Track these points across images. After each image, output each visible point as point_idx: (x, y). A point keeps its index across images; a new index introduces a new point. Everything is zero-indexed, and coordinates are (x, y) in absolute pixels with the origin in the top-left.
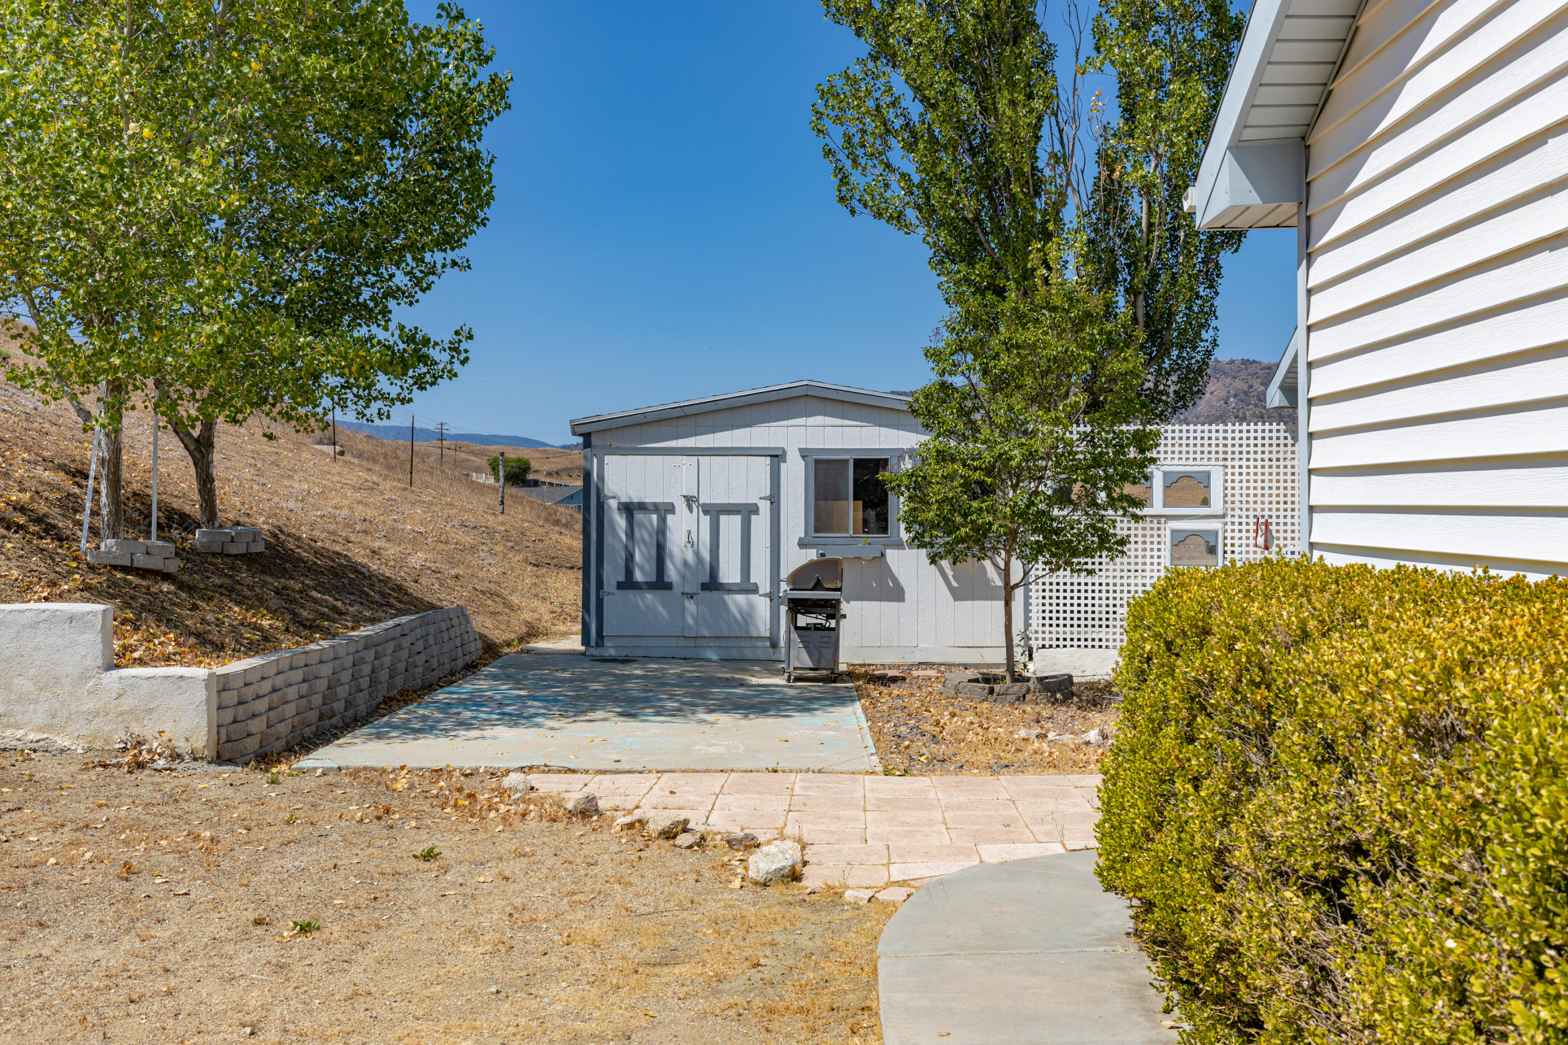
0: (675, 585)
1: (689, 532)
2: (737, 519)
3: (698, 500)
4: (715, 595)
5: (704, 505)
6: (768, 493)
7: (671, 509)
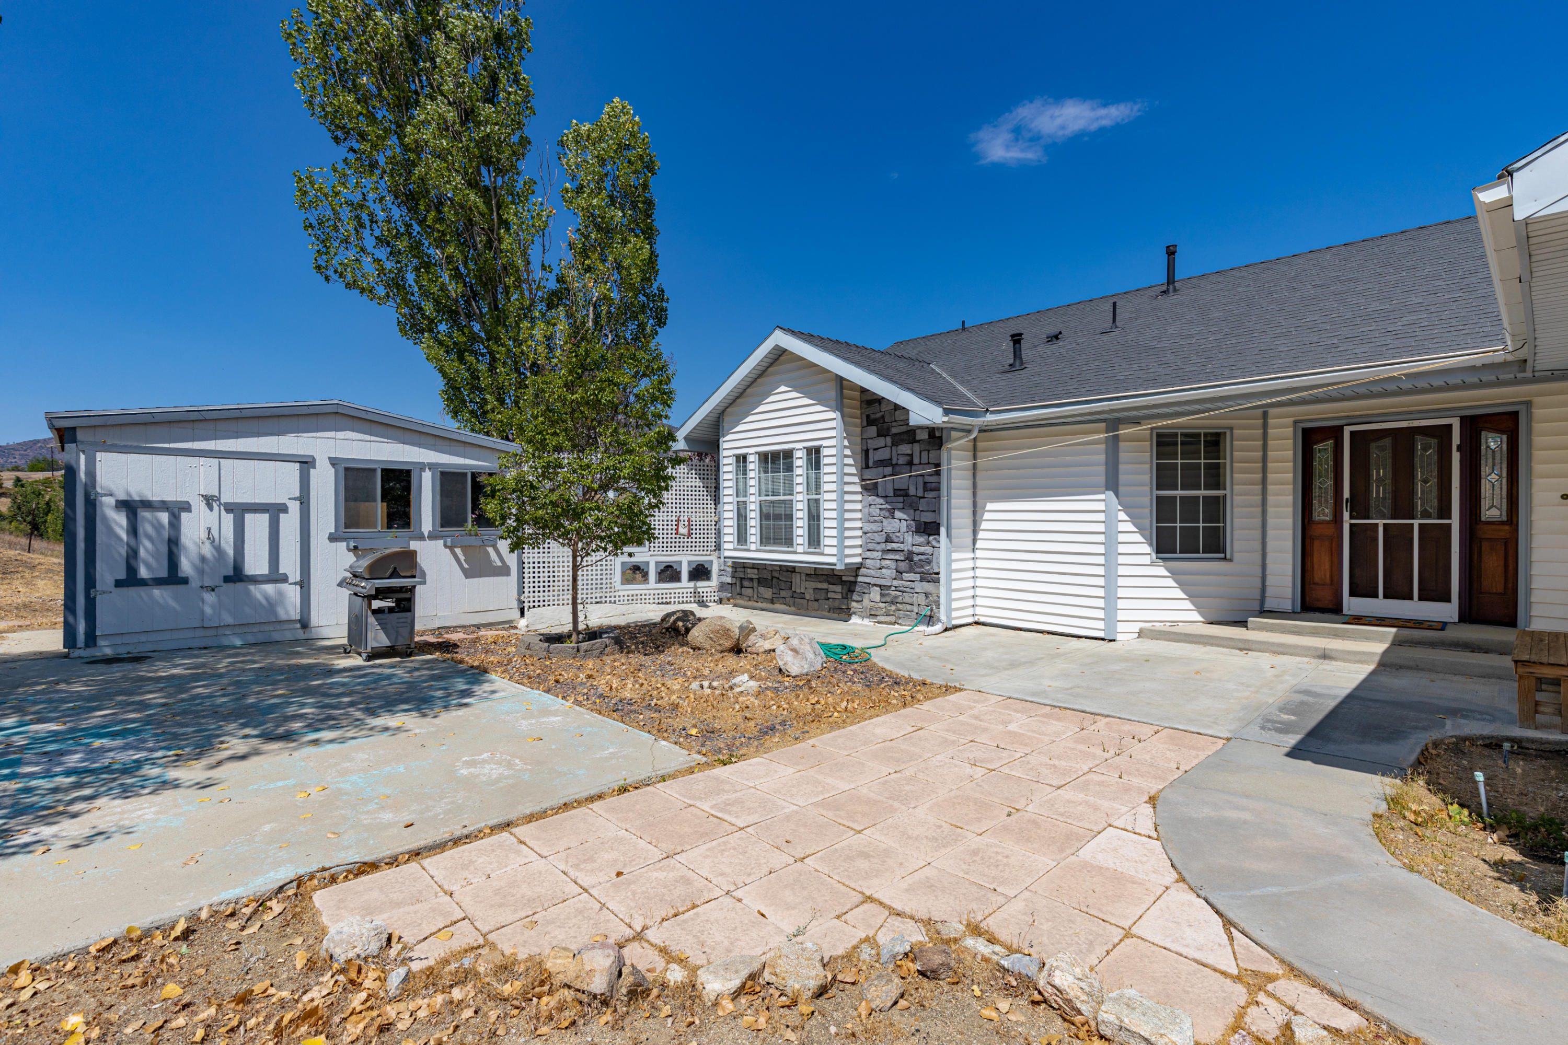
0: (191, 580)
1: (209, 530)
2: (264, 519)
3: (219, 500)
4: (239, 586)
5: (226, 504)
6: (298, 494)
7: (186, 507)
